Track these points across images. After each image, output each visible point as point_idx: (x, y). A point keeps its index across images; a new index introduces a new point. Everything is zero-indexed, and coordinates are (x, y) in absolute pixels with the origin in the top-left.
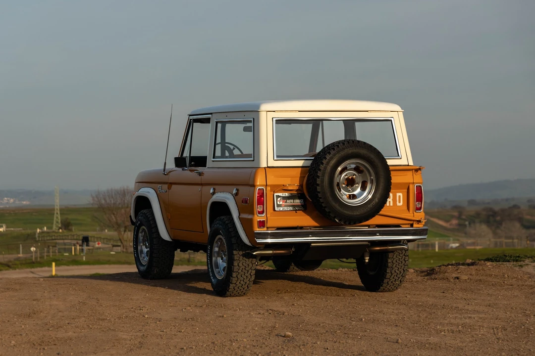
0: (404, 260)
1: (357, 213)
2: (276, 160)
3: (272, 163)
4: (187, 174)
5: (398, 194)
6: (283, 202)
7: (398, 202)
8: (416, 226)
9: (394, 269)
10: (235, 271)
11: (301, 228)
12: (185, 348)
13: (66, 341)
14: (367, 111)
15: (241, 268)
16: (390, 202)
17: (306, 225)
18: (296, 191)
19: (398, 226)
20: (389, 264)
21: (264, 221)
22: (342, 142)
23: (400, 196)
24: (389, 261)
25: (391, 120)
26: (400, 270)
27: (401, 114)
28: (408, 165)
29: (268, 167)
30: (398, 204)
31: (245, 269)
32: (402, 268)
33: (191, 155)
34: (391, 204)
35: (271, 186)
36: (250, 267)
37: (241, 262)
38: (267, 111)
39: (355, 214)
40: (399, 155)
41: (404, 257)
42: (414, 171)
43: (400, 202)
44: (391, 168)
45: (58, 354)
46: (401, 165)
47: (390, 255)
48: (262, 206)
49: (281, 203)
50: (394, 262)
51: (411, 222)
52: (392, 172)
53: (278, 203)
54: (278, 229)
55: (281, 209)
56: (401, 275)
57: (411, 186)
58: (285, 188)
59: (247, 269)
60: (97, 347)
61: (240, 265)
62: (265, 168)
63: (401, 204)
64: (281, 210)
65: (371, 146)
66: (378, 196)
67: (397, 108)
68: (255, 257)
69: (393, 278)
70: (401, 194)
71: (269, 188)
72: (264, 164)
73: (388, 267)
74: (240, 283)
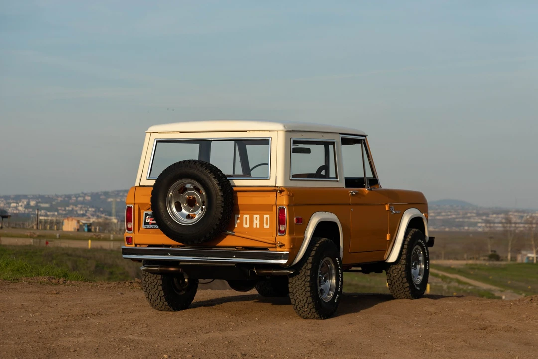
2: (148, 180)
3: (144, 182)
5: (265, 216)
7: (264, 225)
8: (279, 250)
16: (256, 224)
19: (266, 249)
20: (290, 289)
21: (131, 238)
23: (267, 218)
25: (268, 140)
27: (282, 134)
28: (275, 187)
29: (140, 186)
30: (265, 226)
34: (258, 227)
35: (138, 204)
38: (151, 133)
42: (278, 192)
43: (267, 224)
46: (267, 186)
48: (131, 223)
49: (149, 221)
53: (147, 221)
54: (150, 246)
57: (274, 209)
62: (138, 187)
63: (268, 226)
64: (148, 227)
70: (268, 217)
71: (137, 206)
72: (137, 183)
73: (289, 292)
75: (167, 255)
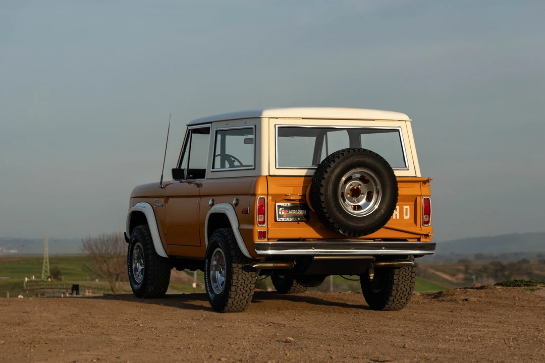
0: (411, 277)
1: (363, 225)
2: (278, 169)
3: (274, 172)
4: (185, 186)
5: (405, 207)
6: (285, 213)
7: (404, 215)
8: (423, 240)
9: (400, 286)
10: (234, 284)
11: (304, 240)
12: (182, 348)
13: (58, 341)
14: (374, 120)
15: (240, 282)
16: (396, 215)
17: (308, 237)
18: (299, 201)
19: (405, 240)
20: (395, 281)
21: (264, 232)
22: (348, 150)
23: (407, 209)
24: (395, 277)
25: (399, 130)
26: (406, 287)
27: (409, 124)
28: (416, 177)
29: (269, 175)
30: (405, 217)
31: (244, 283)
32: (409, 285)
33: (190, 168)
34: (398, 217)
35: (273, 195)
36: (249, 281)
37: (240, 276)
38: (269, 118)
39: (360, 225)
40: (406, 167)
41: (410, 273)
42: (421, 183)
43: (407, 215)
44: (398, 179)
45: (50, 351)
46: (407, 177)
47: (396, 271)
48: (263, 216)
49: (283, 213)
50: (400, 278)
51: (419, 236)
52: (399, 183)
53: (280, 213)
54: (279, 240)
55: (283, 219)
56: (407, 292)
57: (419, 199)
58: (287, 198)
59: (246, 282)
60: (90, 347)
61: (240, 278)
62: (266, 176)
63: (408, 217)
65: (377, 155)
66: (384, 207)
67: (405, 117)
68: (255, 270)
69: (399, 295)
70: (408, 207)
71: (270, 198)
72: (265, 173)
73: (393, 284)
74: (239, 297)
75: (311, 249)
